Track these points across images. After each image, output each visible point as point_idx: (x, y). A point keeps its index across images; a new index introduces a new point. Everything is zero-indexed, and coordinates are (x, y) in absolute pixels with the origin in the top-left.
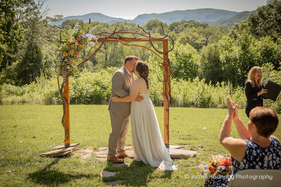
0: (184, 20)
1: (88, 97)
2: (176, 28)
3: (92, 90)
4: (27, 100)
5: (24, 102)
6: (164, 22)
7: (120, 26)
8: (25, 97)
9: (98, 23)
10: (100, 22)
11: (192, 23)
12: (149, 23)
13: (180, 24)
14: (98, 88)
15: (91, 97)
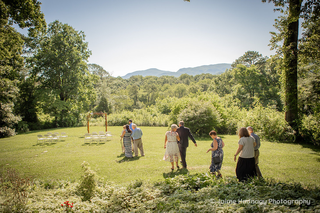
0: (203, 73)
1: (121, 123)
2: (198, 78)
3: (122, 120)
4: (97, 125)
5: (95, 125)
6: (190, 75)
7: (164, 79)
8: (96, 123)
9: (151, 77)
10: (153, 76)
11: (207, 75)
12: (181, 76)
13: (201, 75)
14: (125, 119)
15: (122, 123)
